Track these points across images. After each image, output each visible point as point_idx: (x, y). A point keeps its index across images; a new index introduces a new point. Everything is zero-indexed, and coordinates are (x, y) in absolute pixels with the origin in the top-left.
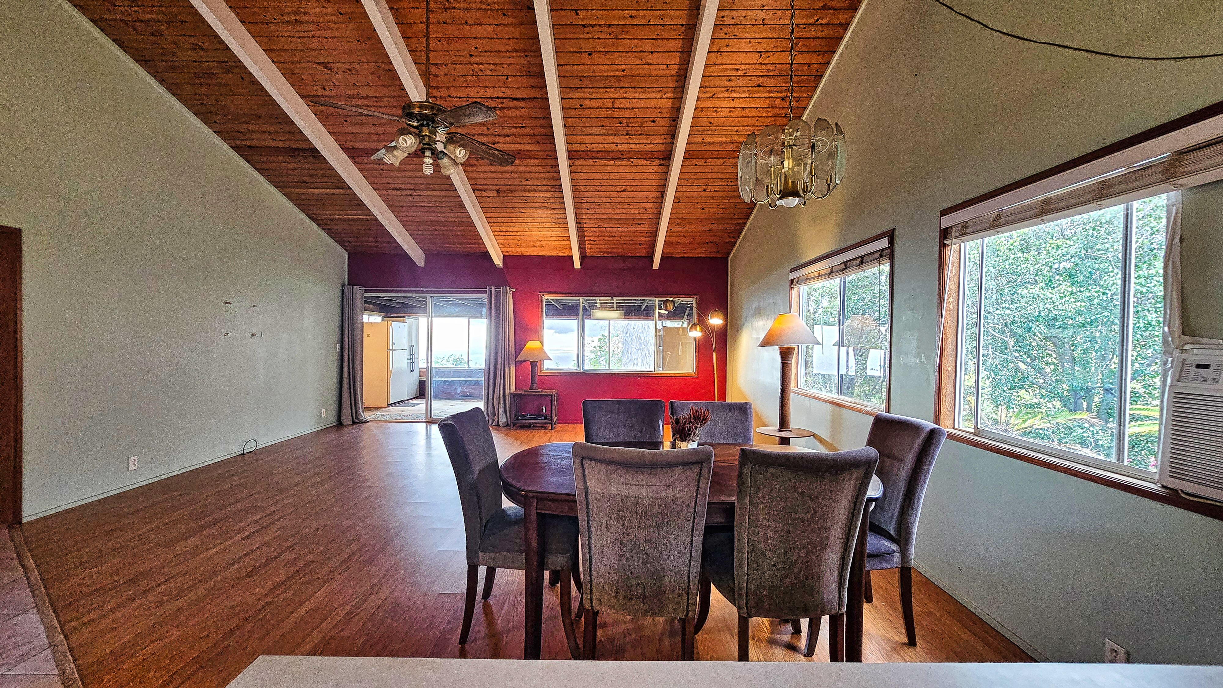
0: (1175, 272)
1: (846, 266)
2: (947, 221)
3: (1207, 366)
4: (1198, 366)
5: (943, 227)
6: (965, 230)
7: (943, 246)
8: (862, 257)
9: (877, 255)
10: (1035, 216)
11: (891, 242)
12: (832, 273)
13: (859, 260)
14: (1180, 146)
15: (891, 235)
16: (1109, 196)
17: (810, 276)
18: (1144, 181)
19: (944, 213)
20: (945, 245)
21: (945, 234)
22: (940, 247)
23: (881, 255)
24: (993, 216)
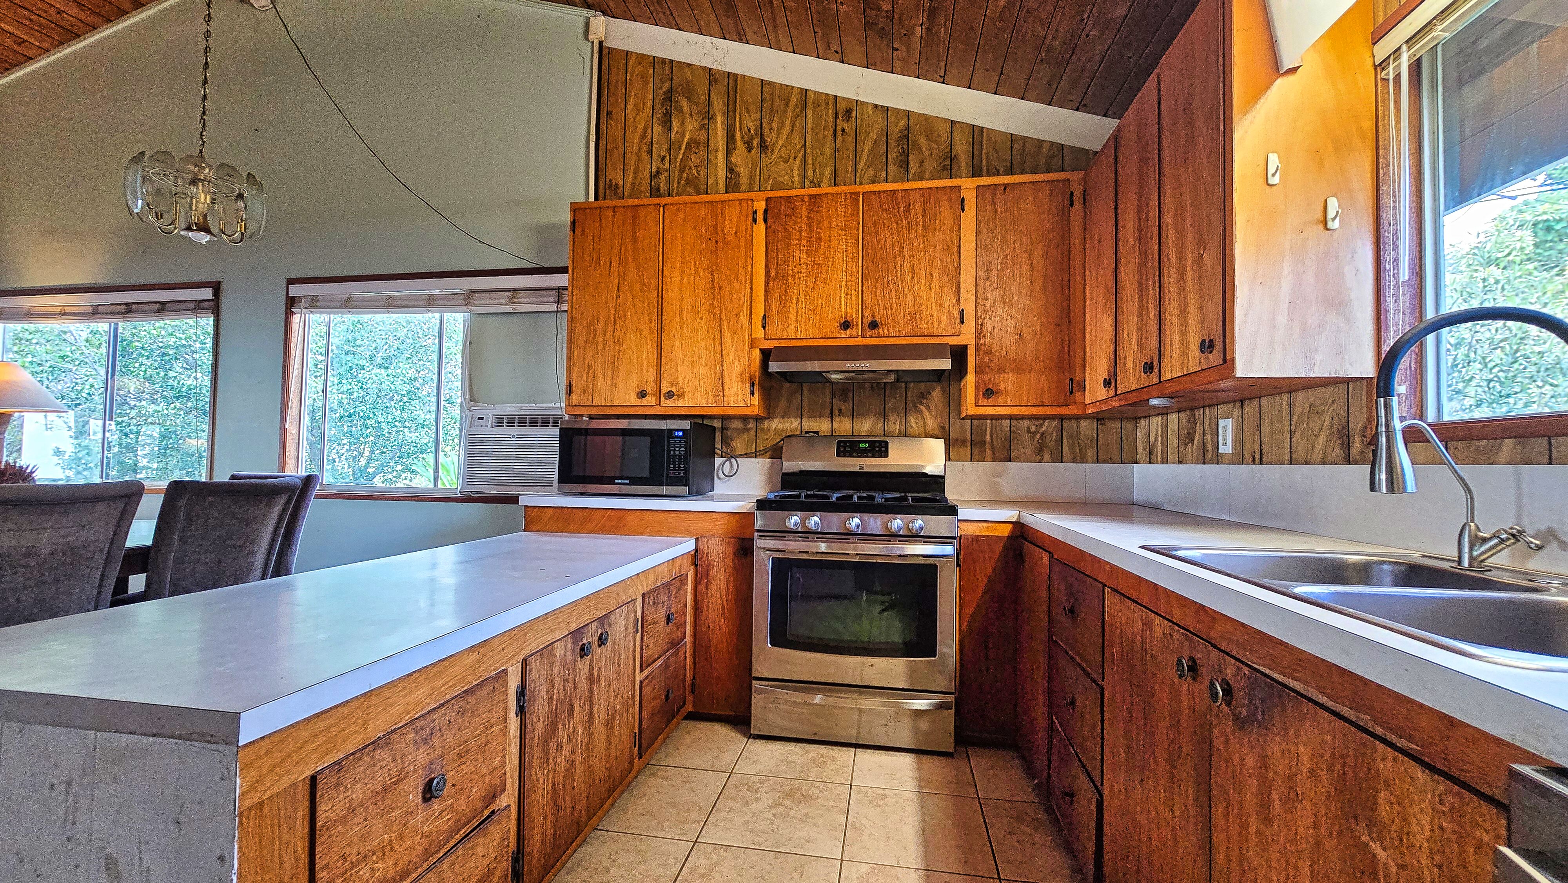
0: (467, 362)
1: (128, 310)
2: (295, 290)
3: (482, 418)
4: (479, 418)
5: (291, 295)
6: (314, 304)
7: (289, 314)
8: (163, 304)
9: (192, 306)
10: (384, 307)
11: (217, 293)
12: (95, 313)
13: (157, 306)
14: (474, 287)
15: (217, 287)
16: (434, 306)
17: (36, 310)
18: (453, 303)
19: (291, 281)
20: (292, 313)
21: (291, 302)
22: (286, 314)
23: (198, 307)
24: (346, 297)
